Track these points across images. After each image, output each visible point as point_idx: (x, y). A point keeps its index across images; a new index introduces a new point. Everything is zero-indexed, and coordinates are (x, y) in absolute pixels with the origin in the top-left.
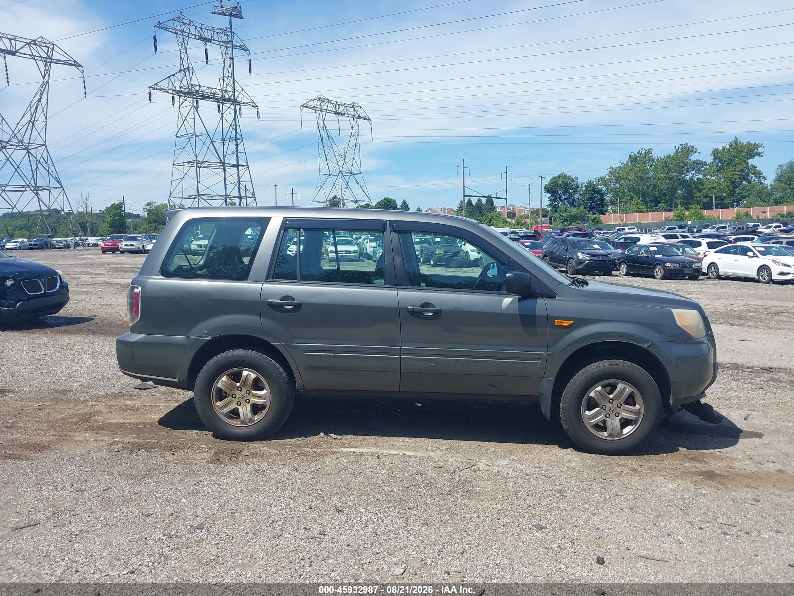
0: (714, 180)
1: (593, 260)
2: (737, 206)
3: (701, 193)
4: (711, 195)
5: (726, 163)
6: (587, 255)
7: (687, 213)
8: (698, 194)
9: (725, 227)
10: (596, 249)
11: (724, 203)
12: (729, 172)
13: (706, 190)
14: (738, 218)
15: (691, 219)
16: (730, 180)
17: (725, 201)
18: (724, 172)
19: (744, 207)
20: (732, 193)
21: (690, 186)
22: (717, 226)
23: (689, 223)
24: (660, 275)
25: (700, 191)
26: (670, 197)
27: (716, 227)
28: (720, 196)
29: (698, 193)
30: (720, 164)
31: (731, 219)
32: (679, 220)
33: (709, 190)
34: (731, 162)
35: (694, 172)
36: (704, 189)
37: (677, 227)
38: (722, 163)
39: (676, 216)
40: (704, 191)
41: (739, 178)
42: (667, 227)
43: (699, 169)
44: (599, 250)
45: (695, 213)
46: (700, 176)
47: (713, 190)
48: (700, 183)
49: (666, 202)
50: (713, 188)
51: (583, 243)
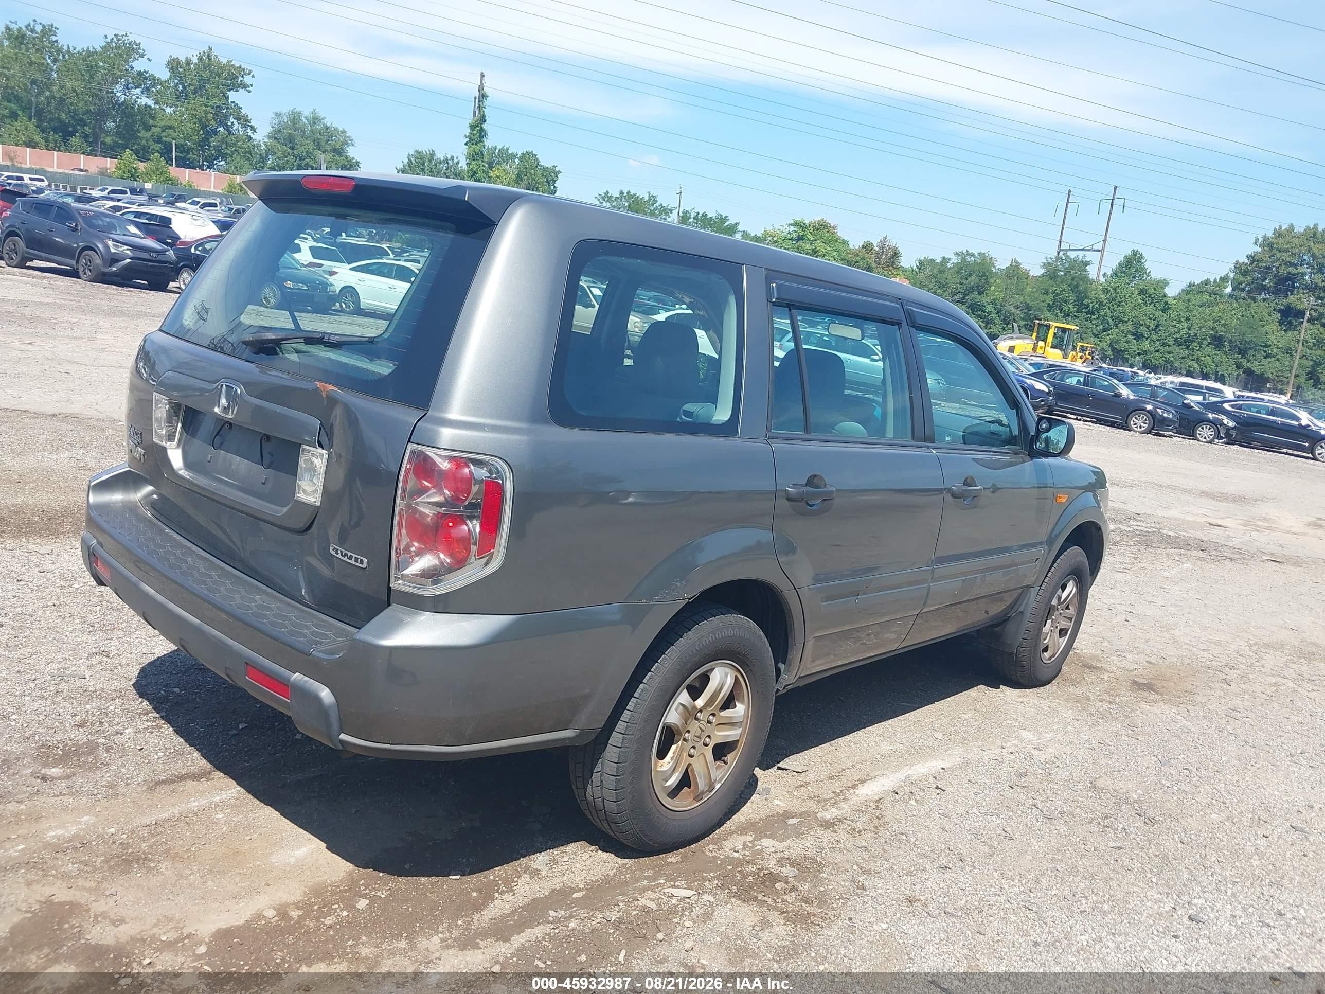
0: (171, 115)
1: (139, 259)
2: (208, 167)
3: (150, 133)
4: (168, 140)
5: (192, 88)
6: (126, 247)
7: (142, 166)
8: (143, 134)
9: (215, 205)
10: (135, 235)
11: (189, 159)
12: (198, 104)
13: (158, 130)
14: (231, 192)
15: (150, 180)
16: (200, 120)
17: (191, 155)
18: (189, 103)
19: (225, 173)
20: (204, 142)
21: (131, 115)
22: (203, 201)
23: (148, 186)
24: (273, 301)
25: (148, 128)
26: (94, 128)
27: (199, 202)
28: (182, 145)
29: (143, 132)
30: (180, 87)
31: (220, 191)
32: (128, 177)
33: (163, 131)
34: (200, 88)
35: (138, 90)
36: (155, 126)
37: (128, 190)
38: (184, 87)
39: (120, 169)
40: (154, 129)
41: (213, 118)
42: (110, 188)
43: (148, 89)
44: (141, 238)
45: (157, 169)
46: (150, 102)
47: (171, 132)
48: (150, 114)
49: (86, 137)
50: (170, 127)
51: (108, 220)
